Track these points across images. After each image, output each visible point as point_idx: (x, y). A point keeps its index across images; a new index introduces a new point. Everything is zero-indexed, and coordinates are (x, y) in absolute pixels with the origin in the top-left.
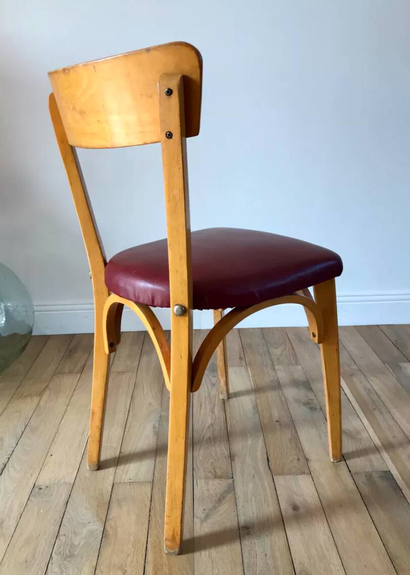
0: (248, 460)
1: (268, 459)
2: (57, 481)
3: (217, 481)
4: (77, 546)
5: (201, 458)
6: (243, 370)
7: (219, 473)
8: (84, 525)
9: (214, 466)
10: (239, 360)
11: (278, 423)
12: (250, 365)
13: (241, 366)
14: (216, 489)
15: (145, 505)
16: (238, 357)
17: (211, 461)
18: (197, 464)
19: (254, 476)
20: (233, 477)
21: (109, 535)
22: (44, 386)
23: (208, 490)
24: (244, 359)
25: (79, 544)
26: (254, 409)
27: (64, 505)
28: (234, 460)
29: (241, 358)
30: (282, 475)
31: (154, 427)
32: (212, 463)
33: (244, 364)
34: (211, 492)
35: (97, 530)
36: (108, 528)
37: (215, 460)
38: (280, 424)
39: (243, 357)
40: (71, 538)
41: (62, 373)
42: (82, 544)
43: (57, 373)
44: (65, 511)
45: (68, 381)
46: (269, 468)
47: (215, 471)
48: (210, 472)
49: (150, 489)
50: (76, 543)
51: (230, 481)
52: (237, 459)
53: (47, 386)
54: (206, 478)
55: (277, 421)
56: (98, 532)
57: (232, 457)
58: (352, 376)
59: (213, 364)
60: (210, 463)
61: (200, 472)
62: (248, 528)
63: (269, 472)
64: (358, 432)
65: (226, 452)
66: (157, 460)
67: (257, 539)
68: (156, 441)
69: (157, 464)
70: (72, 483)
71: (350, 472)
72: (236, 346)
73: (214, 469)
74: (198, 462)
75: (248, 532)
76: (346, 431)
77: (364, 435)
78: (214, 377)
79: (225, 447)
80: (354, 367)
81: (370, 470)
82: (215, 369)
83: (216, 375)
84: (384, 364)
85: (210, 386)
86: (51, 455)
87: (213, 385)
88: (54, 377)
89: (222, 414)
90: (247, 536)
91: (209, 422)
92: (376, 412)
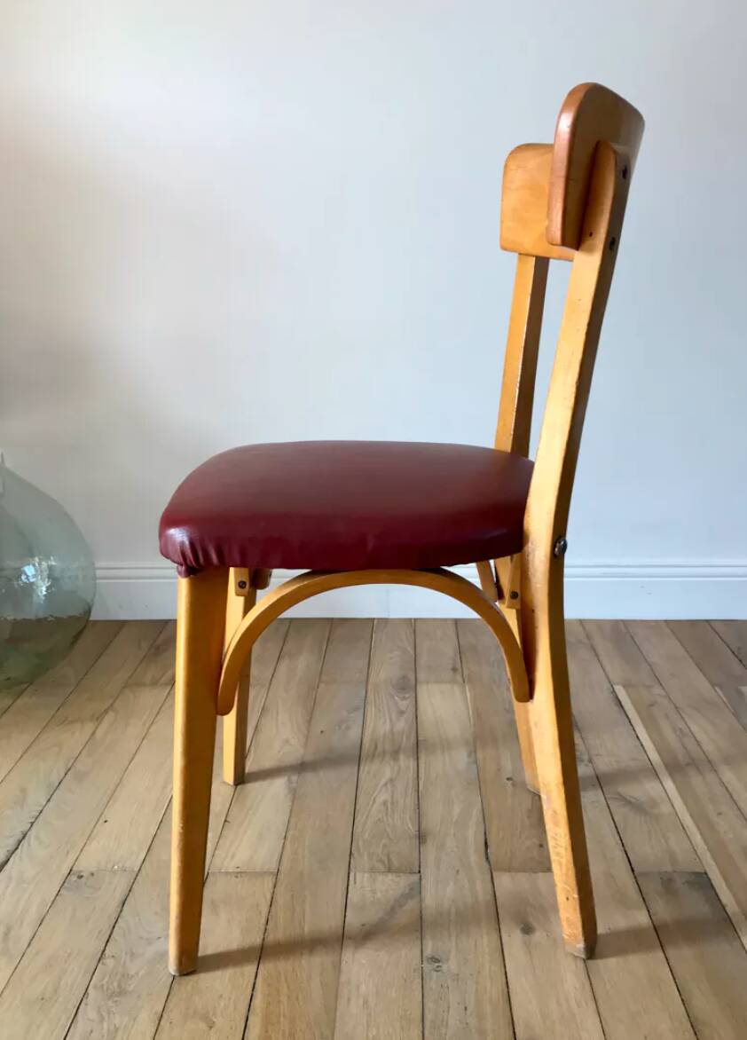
0: (450, 843)
1: (486, 843)
2: (110, 866)
3: (390, 876)
4: (133, 976)
5: (366, 836)
6: (457, 689)
7: (396, 863)
8: (149, 942)
9: (389, 852)
10: (452, 672)
11: (510, 783)
12: (470, 681)
13: (453, 682)
14: (387, 891)
15: (260, 913)
16: (451, 666)
17: (383, 842)
18: (358, 845)
19: (458, 872)
20: (420, 872)
22: (108, 704)
23: (373, 892)
24: (460, 671)
25: (137, 973)
26: (469, 756)
27: (118, 907)
28: (425, 842)
29: (454, 670)
30: (509, 871)
31: (290, 781)
32: (385, 846)
33: (459, 678)
34: (379, 895)
37: (391, 840)
38: (513, 785)
39: (458, 665)
40: (125, 963)
41: (139, 684)
42: (141, 974)
43: (133, 684)
44: (119, 915)
45: (149, 697)
46: (487, 858)
47: (389, 860)
48: (381, 861)
49: (271, 885)
50: (132, 973)
51: (416, 877)
52: (429, 841)
53: (112, 705)
54: (372, 870)
55: (508, 779)
57: (421, 837)
58: (652, 705)
59: (404, 677)
60: (381, 846)
61: (362, 861)
62: (438, 961)
63: (486, 865)
64: (654, 803)
65: (412, 829)
66: (289, 836)
67: (454, 980)
68: (290, 804)
69: (288, 842)
70: (136, 869)
71: (633, 870)
72: (449, 649)
73: (388, 856)
74: (361, 843)
75: (438, 967)
76: (633, 800)
77: (665, 809)
78: (404, 699)
79: (410, 819)
80: (657, 690)
81: (669, 869)
82: (408, 686)
83: (407, 696)
84: (713, 687)
85: (394, 714)
86: (106, 821)
87: (402, 713)
88: (126, 691)
89: (412, 763)
90: (435, 975)
91: (387, 777)
92: (692, 770)
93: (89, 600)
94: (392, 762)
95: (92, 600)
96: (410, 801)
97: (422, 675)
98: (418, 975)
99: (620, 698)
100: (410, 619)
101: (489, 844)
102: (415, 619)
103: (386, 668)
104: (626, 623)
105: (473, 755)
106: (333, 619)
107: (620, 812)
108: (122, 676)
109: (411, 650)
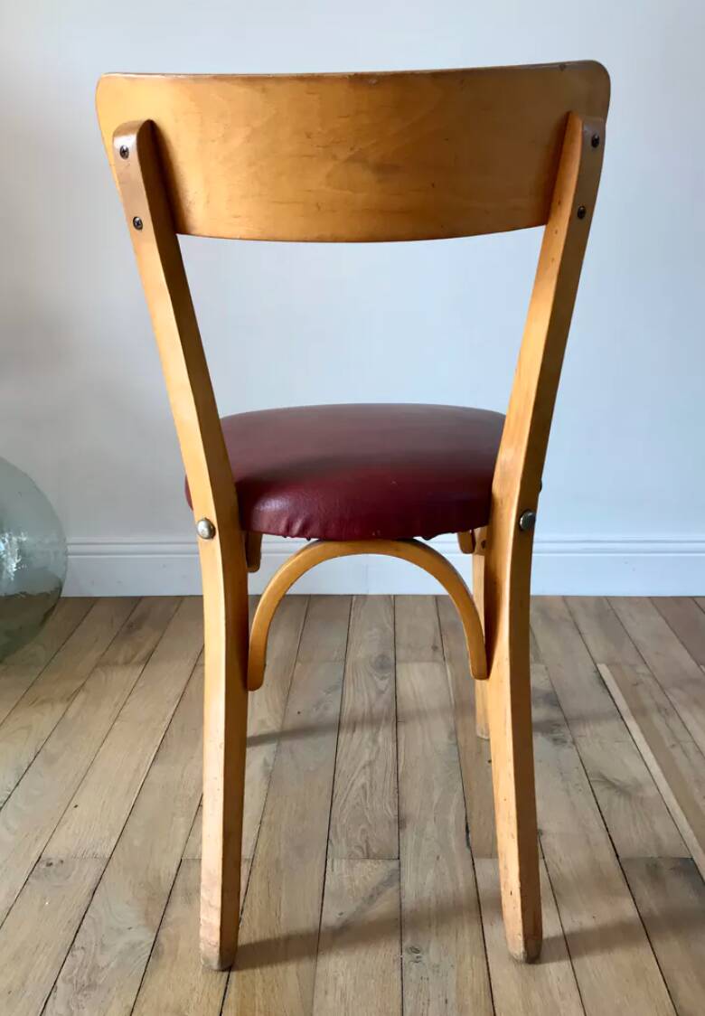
0: (430, 828)
1: (467, 827)
2: (80, 852)
3: (369, 863)
4: (103, 968)
5: (345, 821)
6: (437, 669)
7: (374, 849)
8: (120, 932)
9: (367, 837)
10: (432, 650)
12: (450, 660)
13: (434, 661)
14: (365, 878)
16: (431, 645)
17: (362, 827)
18: (336, 831)
19: (438, 857)
20: (399, 858)
21: (163, 953)
22: (80, 683)
23: (352, 879)
24: (441, 649)
25: (107, 966)
26: (450, 737)
27: (88, 896)
28: (405, 827)
29: (435, 648)
30: (491, 857)
31: (266, 764)
32: (363, 831)
33: (439, 656)
34: (357, 883)
35: (141, 942)
36: (162, 939)
37: (370, 825)
39: (439, 645)
40: (95, 955)
41: (112, 664)
42: (111, 966)
43: (103, 664)
44: (89, 905)
45: (121, 677)
46: (469, 843)
47: (368, 847)
48: (360, 847)
49: (246, 872)
50: (102, 964)
51: (394, 864)
52: (409, 826)
53: (83, 685)
54: (351, 857)
56: (143, 945)
57: (401, 822)
58: (637, 684)
59: (383, 656)
60: (359, 831)
61: (339, 847)
62: (417, 951)
63: (468, 851)
64: (639, 786)
65: (392, 813)
66: (265, 819)
67: (433, 971)
68: (266, 787)
69: (263, 828)
70: (107, 857)
71: (617, 856)
72: (428, 627)
73: (366, 841)
74: (338, 830)
75: (418, 957)
76: (617, 783)
77: (650, 792)
78: (383, 678)
79: (390, 803)
80: (642, 669)
81: (656, 855)
82: (387, 665)
83: (386, 675)
84: (699, 666)
85: (373, 695)
86: (76, 806)
87: (380, 693)
88: (98, 669)
89: (391, 746)
90: (414, 966)
91: (366, 757)
92: (677, 752)
93: (60, 576)
94: (370, 744)
95: (65, 575)
96: (390, 783)
97: (401, 653)
98: (397, 966)
99: (604, 677)
100: (389, 596)
101: (470, 829)
102: (394, 596)
103: (365, 647)
104: (608, 599)
105: (454, 737)
106: (310, 596)
107: (604, 795)
108: (93, 656)
109: (391, 629)
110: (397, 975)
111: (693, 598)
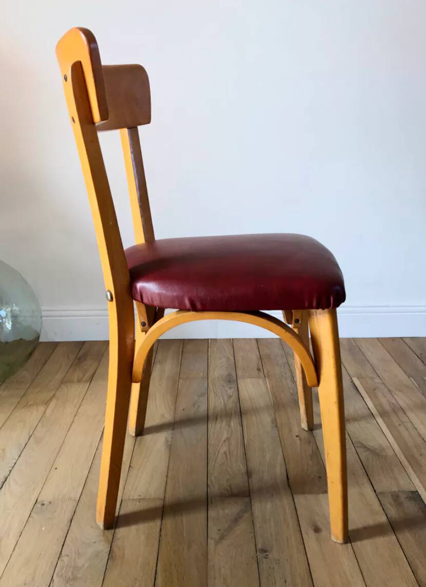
0: (267, 477)
1: (287, 477)
2: (61, 497)
3: (232, 500)
4: (80, 568)
5: (216, 474)
6: (261, 381)
7: (235, 491)
8: (89, 545)
9: (230, 483)
10: (256, 371)
11: (298, 439)
12: (268, 377)
13: (259, 377)
15: (156, 524)
16: (256, 368)
19: (272, 495)
20: (250, 496)
21: (115, 557)
22: (52, 394)
23: (223, 509)
24: (262, 370)
25: (83, 566)
26: (273, 423)
27: (68, 523)
28: (251, 477)
29: (259, 370)
30: (303, 493)
31: (167, 441)
32: (227, 479)
33: (262, 376)
34: (226, 511)
35: (102, 551)
36: (115, 549)
37: (231, 476)
38: (300, 440)
39: (261, 368)
40: (75, 559)
41: (70, 382)
42: (86, 565)
43: (63, 382)
44: (69, 529)
45: (76, 390)
46: (289, 486)
47: (231, 489)
48: (226, 489)
50: (80, 565)
51: (247, 499)
52: (254, 476)
53: (54, 395)
54: (222, 496)
55: (297, 437)
56: (104, 552)
57: (249, 474)
58: (375, 389)
59: (229, 375)
60: (225, 480)
61: (215, 490)
62: (265, 551)
63: (289, 490)
64: (383, 449)
65: (243, 469)
66: (169, 475)
67: (276, 563)
68: (168, 455)
69: (169, 480)
70: (78, 498)
71: (375, 491)
72: (254, 356)
73: (230, 486)
74: (213, 479)
75: (266, 555)
77: (389, 452)
78: (231, 388)
79: (241, 463)
80: (377, 380)
81: (396, 490)
82: (232, 380)
83: (232, 386)
84: (409, 378)
85: (226, 398)
86: (56, 469)
87: (230, 397)
88: (62, 386)
89: (239, 428)
90: (265, 560)
91: (225, 436)
92: (402, 429)
93: (38, 331)
94: (227, 428)
96: (240, 451)
97: (240, 373)
98: (255, 561)
99: (357, 385)
100: (230, 339)
102: (233, 339)
103: (218, 369)
104: (355, 340)
105: (275, 422)
106: (183, 339)
107: (363, 454)
108: (59, 377)
109: (232, 358)
110: (255, 565)
111: (401, 338)
